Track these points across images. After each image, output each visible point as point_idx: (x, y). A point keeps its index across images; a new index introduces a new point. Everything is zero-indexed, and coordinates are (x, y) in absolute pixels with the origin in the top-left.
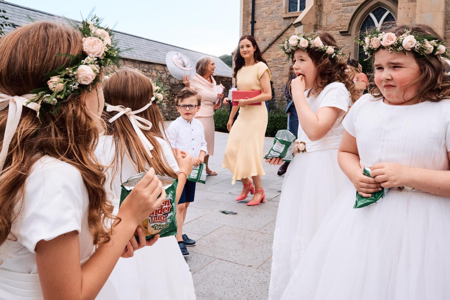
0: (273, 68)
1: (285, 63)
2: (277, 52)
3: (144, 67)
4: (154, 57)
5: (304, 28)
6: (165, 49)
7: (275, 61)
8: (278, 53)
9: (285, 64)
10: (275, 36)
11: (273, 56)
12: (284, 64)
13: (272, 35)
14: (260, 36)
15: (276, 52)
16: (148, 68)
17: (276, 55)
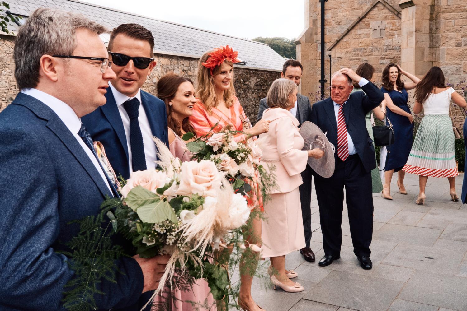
0: (353, 61)
1: (370, 53)
2: (358, 40)
3: (183, 65)
4: (192, 49)
5: (417, 10)
6: (204, 37)
7: (356, 52)
8: (360, 41)
9: (371, 55)
10: (355, 18)
11: (353, 45)
12: (368, 55)
13: (349, 17)
14: (334, 19)
15: (356, 39)
16: (189, 66)
17: (358, 43)
